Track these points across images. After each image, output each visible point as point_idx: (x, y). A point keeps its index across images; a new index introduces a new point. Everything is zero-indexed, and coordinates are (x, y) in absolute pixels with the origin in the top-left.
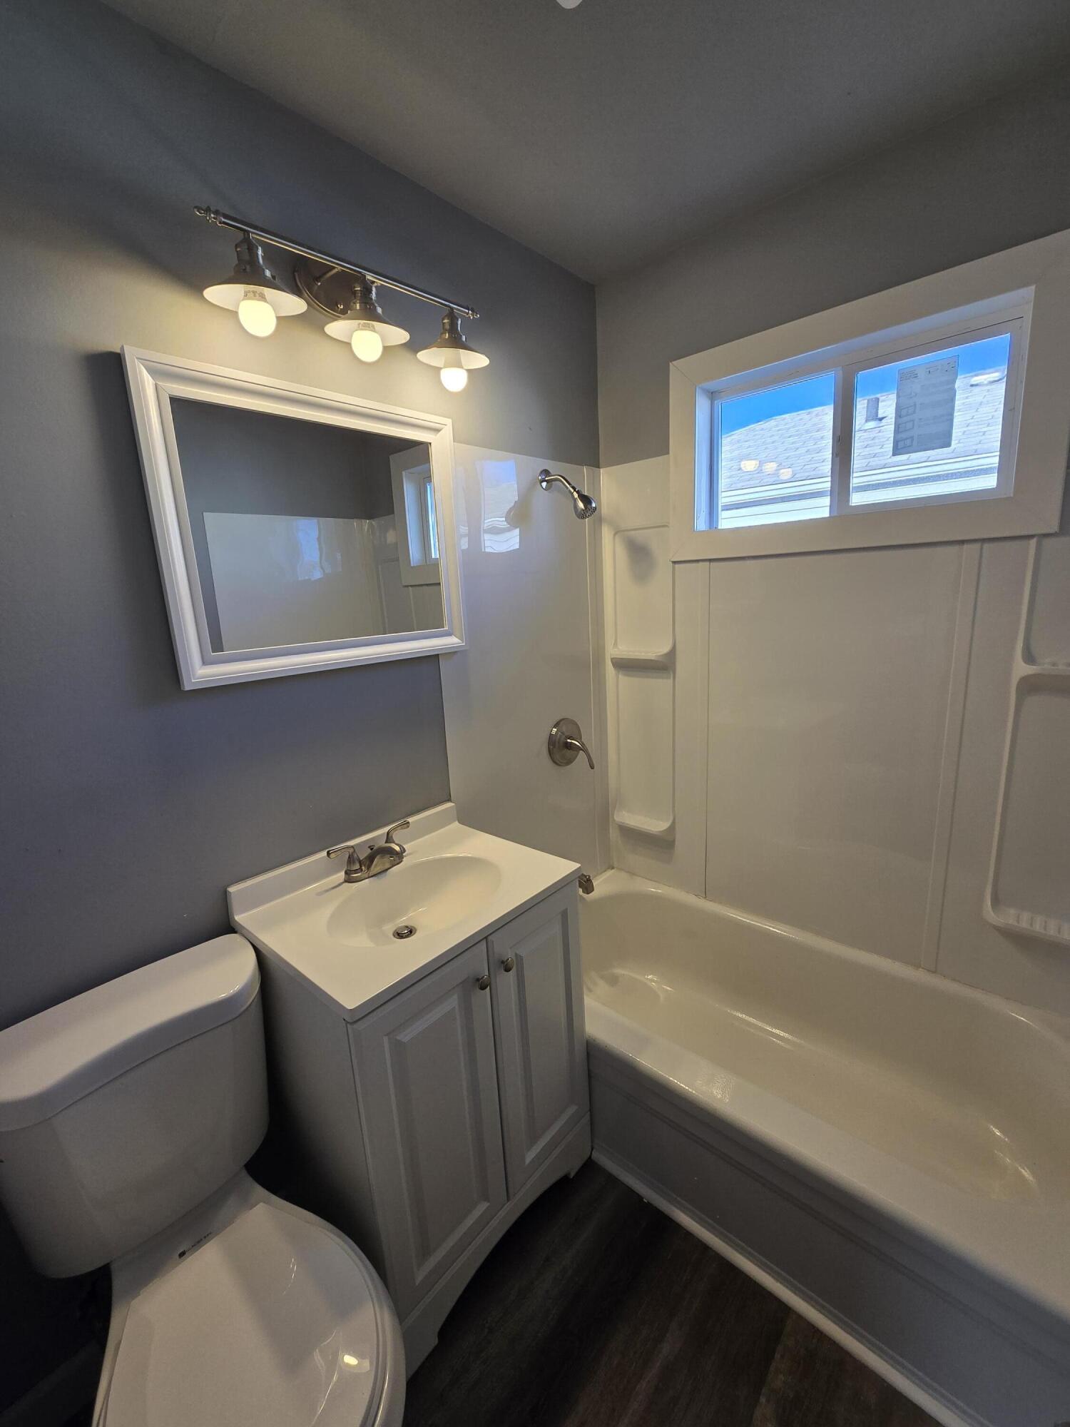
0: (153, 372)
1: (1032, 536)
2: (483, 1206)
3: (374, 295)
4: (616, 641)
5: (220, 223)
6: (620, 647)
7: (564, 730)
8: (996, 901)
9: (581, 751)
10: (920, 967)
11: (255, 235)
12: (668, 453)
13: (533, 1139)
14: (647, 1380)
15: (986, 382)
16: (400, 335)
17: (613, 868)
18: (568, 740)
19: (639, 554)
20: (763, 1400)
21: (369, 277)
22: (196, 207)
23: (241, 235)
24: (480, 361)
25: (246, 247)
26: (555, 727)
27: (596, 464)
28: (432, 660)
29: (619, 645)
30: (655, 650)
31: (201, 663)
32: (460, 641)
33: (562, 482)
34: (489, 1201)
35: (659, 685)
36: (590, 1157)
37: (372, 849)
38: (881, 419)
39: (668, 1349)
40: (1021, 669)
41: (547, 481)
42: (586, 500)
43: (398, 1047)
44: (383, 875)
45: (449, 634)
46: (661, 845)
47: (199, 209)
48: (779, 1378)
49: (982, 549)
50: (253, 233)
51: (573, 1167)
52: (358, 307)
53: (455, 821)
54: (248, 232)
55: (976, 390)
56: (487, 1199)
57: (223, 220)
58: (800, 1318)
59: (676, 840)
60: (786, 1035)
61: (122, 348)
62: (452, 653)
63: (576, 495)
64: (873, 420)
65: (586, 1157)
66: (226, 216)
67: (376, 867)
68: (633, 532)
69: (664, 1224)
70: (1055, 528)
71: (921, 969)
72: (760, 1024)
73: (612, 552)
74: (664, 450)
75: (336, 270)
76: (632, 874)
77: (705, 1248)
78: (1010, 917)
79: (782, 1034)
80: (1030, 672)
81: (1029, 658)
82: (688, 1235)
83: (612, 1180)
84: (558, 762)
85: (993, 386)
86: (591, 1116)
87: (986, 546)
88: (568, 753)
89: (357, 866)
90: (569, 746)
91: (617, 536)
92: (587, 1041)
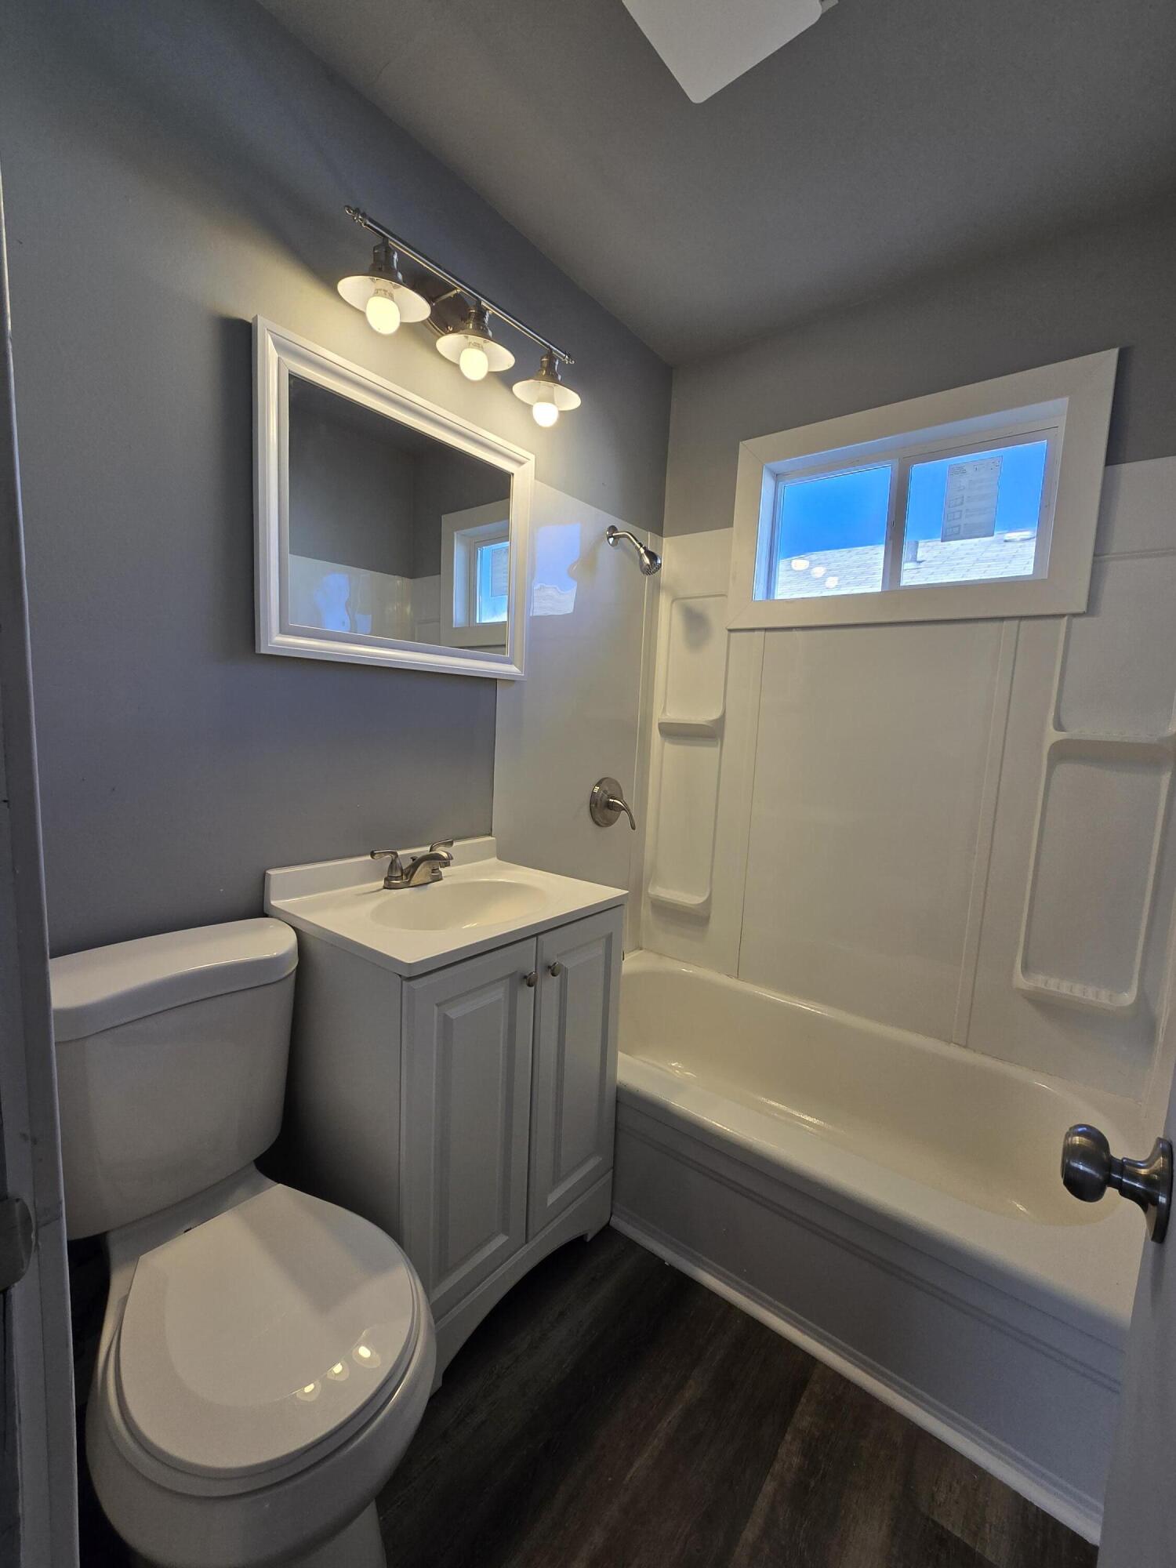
0: (278, 346)
1: (1063, 616)
2: (501, 1239)
3: (486, 320)
4: (664, 708)
5: (365, 225)
6: (668, 714)
7: (607, 789)
8: (1026, 968)
9: (624, 811)
10: (952, 1042)
11: (393, 243)
12: (732, 526)
13: (557, 1180)
14: (668, 1420)
15: (1018, 539)
16: (506, 359)
17: (641, 949)
18: (611, 800)
19: (695, 622)
20: (788, 1437)
21: (485, 303)
22: (348, 207)
23: (379, 241)
24: (572, 400)
25: (384, 250)
26: (598, 785)
27: (659, 532)
28: (490, 683)
29: (668, 709)
30: (705, 716)
31: (278, 631)
32: (518, 670)
33: (630, 539)
34: (507, 1235)
35: (706, 753)
36: (609, 1222)
37: (414, 860)
38: (920, 562)
39: (692, 1392)
40: (1053, 736)
41: (615, 537)
42: (653, 556)
43: (446, 1022)
44: (424, 887)
45: (509, 662)
46: (694, 920)
47: (349, 208)
48: (805, 1418)
49: (1019, 627)
50: (391, 240)
51: (591, 1229)
52: (471, 327)
53: (493, 857)
54: (388, 238)
55: (1009, 545)
56: (506, 1231)
57: (368, 223)
58: (827, 1368)
59: (712, 915)
60: (816, 1121)
61: (256, 319)
62: (510, 681)
63: (642, 551)
64: (911, 561)
65: (604, 1224)
66: (371, 221)
67: (418, 878)
68: (689, 601)
69: (687, 1285)
70: (1083, 608)
71: (952, 1044)
72: (790, 1111)
73: (668, 619)
74: (729, 524)
75: (455, 292)
76: (661, 954)
77: (730, 1307)
78: (1040, 982)
79: (811, 1120)
80: (1061, 738)
81: (1059, 726)
82: (712, 1294)
83: (632, 1245)
84: (600, 823)
85: (1027, 543)
86: (614, 1176)
87: (1024, 623)
88: (609, 813)
89: (399, 874)
90: (610, 806)
91: (674, 605)
92: (617, 1088)
